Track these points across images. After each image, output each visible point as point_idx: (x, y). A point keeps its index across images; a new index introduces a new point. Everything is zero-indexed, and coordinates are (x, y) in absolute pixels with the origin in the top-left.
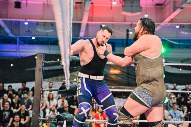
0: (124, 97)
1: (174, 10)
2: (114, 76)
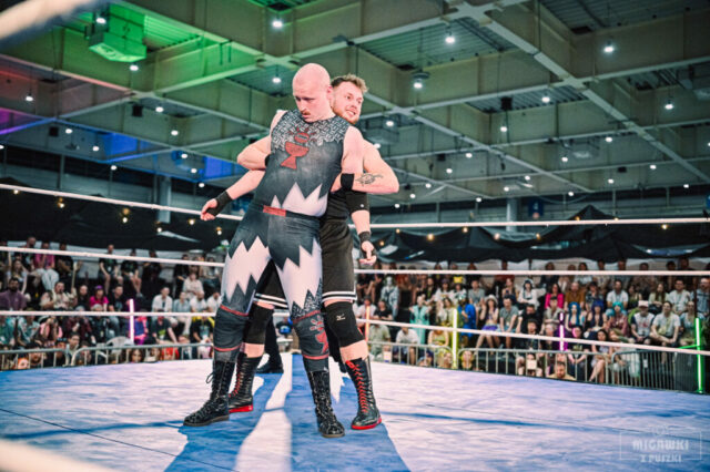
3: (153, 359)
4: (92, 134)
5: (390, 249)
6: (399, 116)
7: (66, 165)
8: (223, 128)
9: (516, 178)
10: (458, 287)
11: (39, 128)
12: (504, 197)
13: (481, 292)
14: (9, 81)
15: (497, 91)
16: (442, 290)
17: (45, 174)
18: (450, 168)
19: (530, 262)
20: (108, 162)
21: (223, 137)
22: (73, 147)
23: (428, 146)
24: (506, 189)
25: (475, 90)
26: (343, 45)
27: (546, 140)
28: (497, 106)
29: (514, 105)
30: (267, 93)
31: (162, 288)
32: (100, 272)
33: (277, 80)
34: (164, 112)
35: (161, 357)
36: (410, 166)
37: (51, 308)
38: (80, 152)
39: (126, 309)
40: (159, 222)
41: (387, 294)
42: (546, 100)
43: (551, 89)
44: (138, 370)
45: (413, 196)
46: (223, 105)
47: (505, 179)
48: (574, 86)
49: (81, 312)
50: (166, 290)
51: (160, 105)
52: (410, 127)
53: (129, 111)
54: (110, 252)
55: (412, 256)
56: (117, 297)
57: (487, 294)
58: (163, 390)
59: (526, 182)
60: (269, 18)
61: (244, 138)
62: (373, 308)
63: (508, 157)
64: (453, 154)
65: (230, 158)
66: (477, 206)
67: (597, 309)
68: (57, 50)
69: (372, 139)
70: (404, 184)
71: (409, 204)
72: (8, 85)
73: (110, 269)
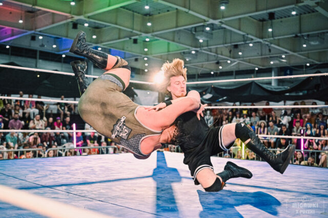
3: (86, 154)
4: (53, 39)
5: (208, 96)
6: (212, 24)
7: (40, 55)
8: (119, 34)
9: (277, 57)
10: (245, 116)
11: (26, 36)
12: (270, 67)
13: (257, 118)
14: (11, 13)
15: (267, 9)
16: (236, 118)
17: (29, 60)
18: (241, 52)
19: (285, 102)
20: (61, 53)
21: (119, 38)
22: (43, 46)
23: (228, 40)
24: (272, 63)
25: (254, 9)
27: (294, 35)
28: (267, 17)
29: (276, 16)
30: (142, 14)
32: (58, 110)
33: (147, 7)
34: (89, 26)
35: (90, 153)
36: (219, 52)
37: (35, 128)
38: (47, 48)
39: (72, 129)
42: (294, 13)
43: (297, 7)
44: (78, 159)
45: (221, 67)
46: (119, 22)
47: (271, 57)
48: (310, 4)
49: (49, 130)
51: (87, 23)
52: (218, 30)
53: (71, 26)
54: (62, 99)
55: (220, 100)
56: (67, 123)
57: (260, 119)
58: (91, 169)
59: (283, 58)
61: (130, 39)
63: (272, 45)
64: (242, 44)
65: (123, 50)
66: (255, 72)
67: (322, 127)
69: (198, 38)
70: (216, 61)
71: (218, 72)
72: (11, 15)
73: (63, 108)
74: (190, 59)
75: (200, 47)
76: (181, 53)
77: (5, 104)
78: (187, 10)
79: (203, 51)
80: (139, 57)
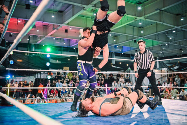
0: (25, 75)
1: (53, 30)
2: (20, 63)
5: (176, 67)
6: (176, 29)
14: (75, 32)
21: (127, 40)
26: (159, 11)
30: (138, 27)
31: (114, 81)
32: (98, 77)
33: (140, 24)
34: (112, 36)
36: (181, 43)
39: (105, 86)
40: (112, 64)
41: (177, 81)
45: (183, 52)
46: (126, 33)
50: (115, 81)
51: (110, 34)
52: (180, 32)
55: (184, 69)
56: (102, 84)
60: (137, 7)
61: (133, 40)
62: (173, 84)
65: (129, 46)
68: (85, 23)
69: (169, 37)
70: (180, 49)
71: (182, 54)
72: (75, 33)
73: (100, 76)
74: (165, 48)
75: (170, 42)
76: (160, 46)
77: (73, 75)
78: (162, 23)
79: (172, 44)
80: (137, 49)
